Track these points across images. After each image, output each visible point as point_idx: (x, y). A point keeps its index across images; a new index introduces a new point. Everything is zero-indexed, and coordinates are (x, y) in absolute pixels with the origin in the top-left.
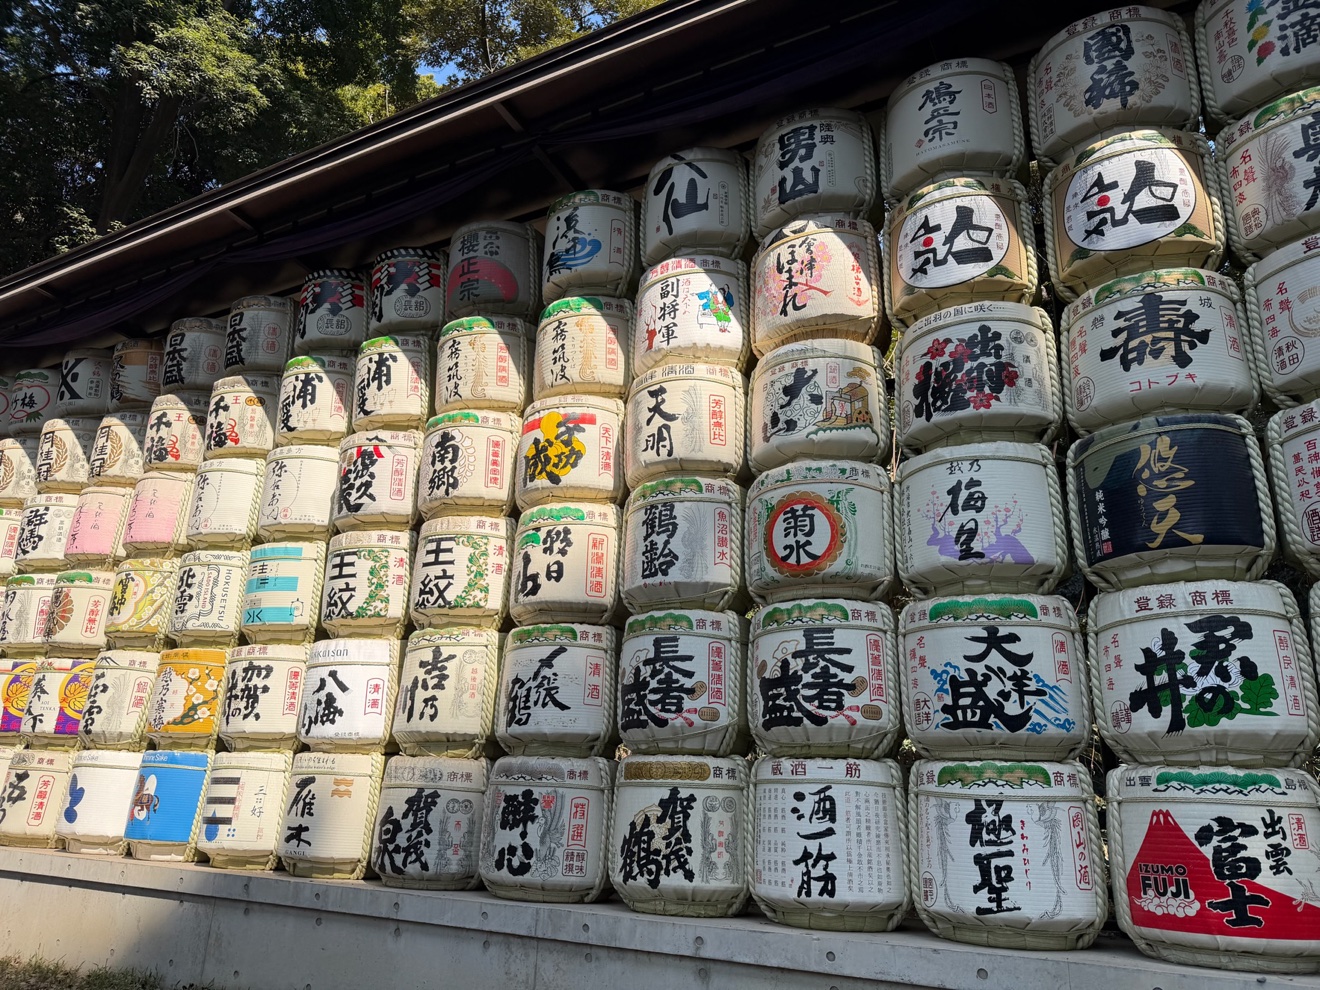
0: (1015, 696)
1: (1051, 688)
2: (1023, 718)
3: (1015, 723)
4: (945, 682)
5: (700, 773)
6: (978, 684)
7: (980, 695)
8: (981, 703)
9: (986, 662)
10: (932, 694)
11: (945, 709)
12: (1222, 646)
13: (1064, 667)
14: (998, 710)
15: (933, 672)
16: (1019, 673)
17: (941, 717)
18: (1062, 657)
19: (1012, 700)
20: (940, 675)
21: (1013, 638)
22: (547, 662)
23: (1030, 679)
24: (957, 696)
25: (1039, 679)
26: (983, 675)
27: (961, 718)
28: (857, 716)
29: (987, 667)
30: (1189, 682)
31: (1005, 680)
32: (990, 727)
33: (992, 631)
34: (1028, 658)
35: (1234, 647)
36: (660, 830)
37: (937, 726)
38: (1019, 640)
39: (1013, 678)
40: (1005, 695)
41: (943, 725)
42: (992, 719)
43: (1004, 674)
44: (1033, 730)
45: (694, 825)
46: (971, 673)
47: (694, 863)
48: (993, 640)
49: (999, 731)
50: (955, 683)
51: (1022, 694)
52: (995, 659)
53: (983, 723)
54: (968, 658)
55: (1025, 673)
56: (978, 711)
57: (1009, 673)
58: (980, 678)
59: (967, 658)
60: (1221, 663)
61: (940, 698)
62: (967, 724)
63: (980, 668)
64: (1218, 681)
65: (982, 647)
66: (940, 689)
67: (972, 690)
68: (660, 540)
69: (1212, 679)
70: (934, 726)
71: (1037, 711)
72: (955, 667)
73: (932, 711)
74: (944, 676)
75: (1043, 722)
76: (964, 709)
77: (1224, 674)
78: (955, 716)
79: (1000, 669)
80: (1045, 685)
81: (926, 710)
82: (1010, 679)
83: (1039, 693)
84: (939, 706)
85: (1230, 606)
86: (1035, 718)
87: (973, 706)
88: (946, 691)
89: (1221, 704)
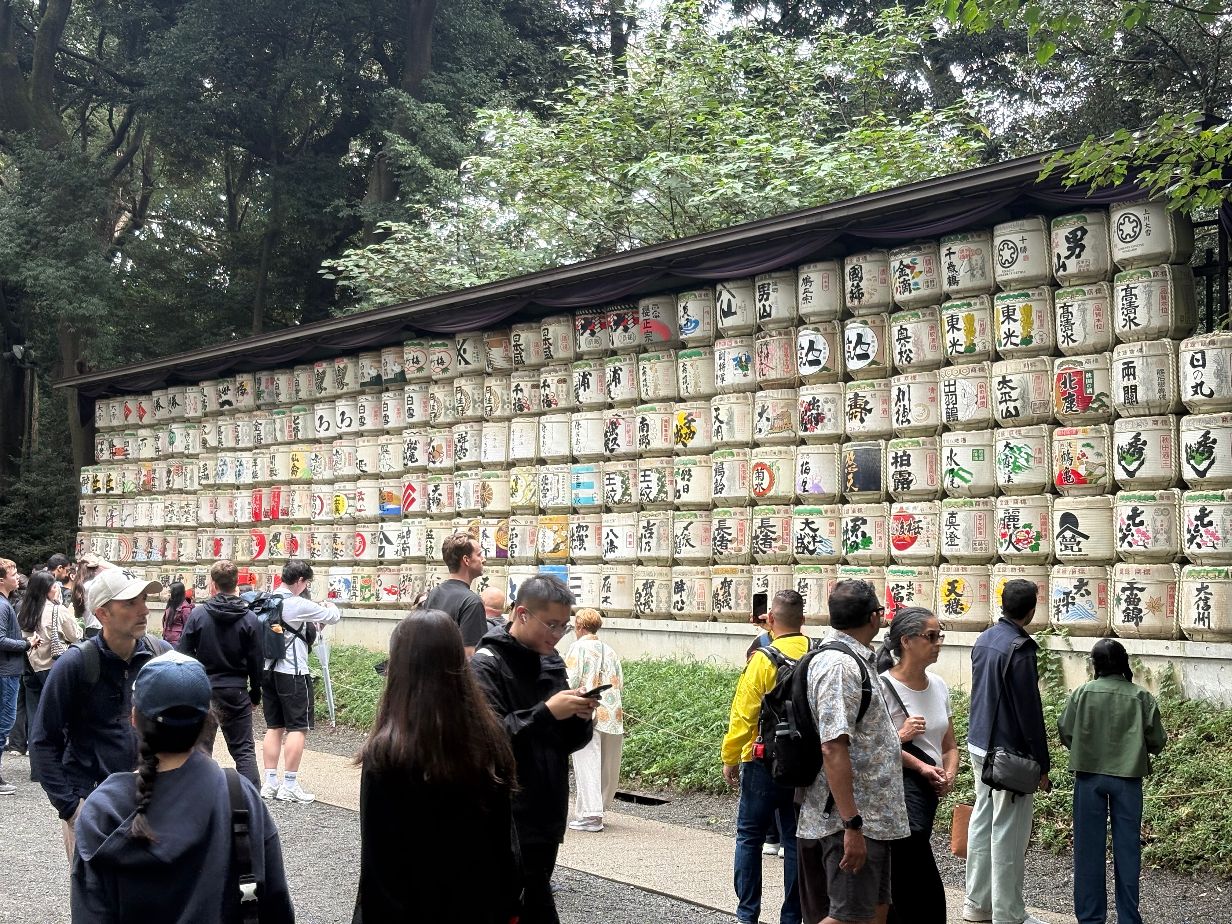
0: (812, 543)
1: (825, 540)
2: (814, 550)
3: (812, 552)
5: (734, 572)
6: (803, 538)
7: (802, 543)
8: (803, 545)
9: (805, 531)
13: (831, 532)
14: (806, 548)
16: (814, 535)
18: (832, 528)
21: (813, 522)
22: (686, 528)
23: (817, 537)
25: (819, 537)
26: (804, 536)
28: (777, 550)
29: (806, 533)
31: (810, 537)
33: (807, 520)
34: (818, 529)
36: (721, 592)
38: (816, 523)
39: (812, 537)
40: (810, 543)
42: (806, 551)
44: (818, 554)
45: (732, 591)
46: (802, 534)
47: (732, 604)
48: (807, 523)
49: (807, 555)
50: (798, 538)
51: (815, 542)
52: (807, 530)
53: (803, 553)
55: (816, 535)
56: (802, 548)
57: (811, 535)
59: (801, 529)
65: (804, 526)
67: (801, 540)
68: (719, 478)
71: (818, 548)
72: (798, 532)
75: (820, 551)
76: (799, 547)
77: (857, 537)
79: (809, 534)
80: (821, 539)
83: (819, 541)
86: (818, 550)
87: (801, 546)
89: (855, 546)
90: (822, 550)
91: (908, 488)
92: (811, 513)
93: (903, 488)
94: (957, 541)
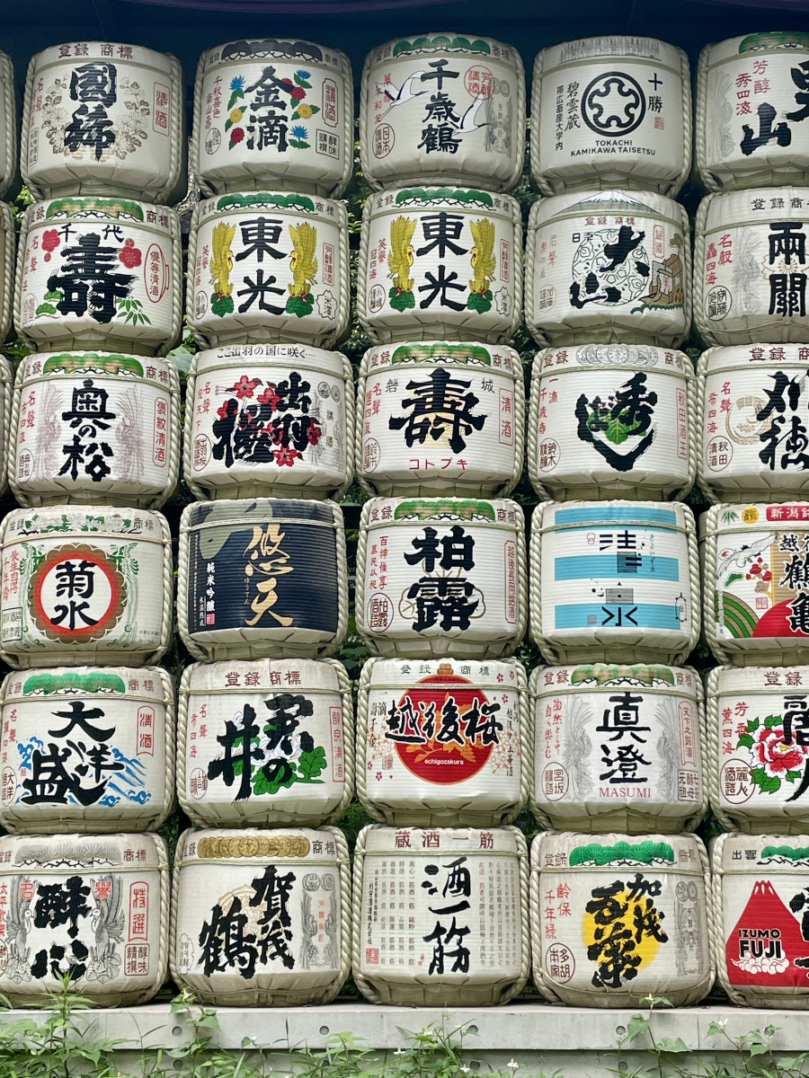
0: (92, 770)
1: (130, 762)
2: (99, 791)
3: (88, 797)
4: (29, 758)
6: (57, 757)
7: (59, 770)
8: (59, 778)
9: (68, 737)
10: (16, 768)
11: (28, 784)
12: (289, 722)
13: (147, 740)
14: (73, 784)
15: (20, 746)
16: (99, 748)
17: (22, 792)
18: (146, 730)
19: (88, 774)
20: (26, 750)
21: (97, 713)
23: (109, 754)
24: (38, 770)
25: (117, 752)
26: (64, 750)
27: (39, 793)
29: (69, 743)
30: (259, 754)
31: (84, 755)
32: (64, 801)
33: (78, 706)
34: (110, 732)
35: (297, 723)
37: (18, 801)
38: (103, 714)
39: (93, 752)
40: (82, 770)
41: (23, 800)
42: (68, 794)
43: (84, 750)
44: (106, 803)
46: (53, 747)
48: (78, 715)
49: (72, 804)
50: (38, 758)
51: (99, 768)
52: (78, 734)
53: (59, 798)
54: (53, 733)
55: (104, 748)
56: (55, 786)
57: (89, 748)
58: (61, 753)
59: (51, 733)
60: (286, 738)
61: (23, 773)
62: (44, 798)
63: (61, 743)
64: (282, 754)
65: (67, 721)
66: (24, 764)
67: (52, 764)
69: (278, 753)
70: (15, 800)
71: (112, 785)
72: (40, 742)
73: (14, 786)
74: (29, 750)
75: (116, 794)
76: (43, 783)
77: (287, 748)
78: (34, 791)
79: (81, 745)
80: (123, 759)
81: (10, 785)
82: (89, 753)
83: (117, 766)
84: (21, 780)
85: (298, 686)
86: (109, 791)
87: (51, 780)
88: (29, 766)
89: (280, 774)
90: (121, 792)
91: (464, 624)
92: (90, 686)
93: (447, 625)
94: (641, 771)
